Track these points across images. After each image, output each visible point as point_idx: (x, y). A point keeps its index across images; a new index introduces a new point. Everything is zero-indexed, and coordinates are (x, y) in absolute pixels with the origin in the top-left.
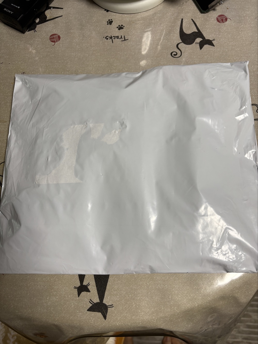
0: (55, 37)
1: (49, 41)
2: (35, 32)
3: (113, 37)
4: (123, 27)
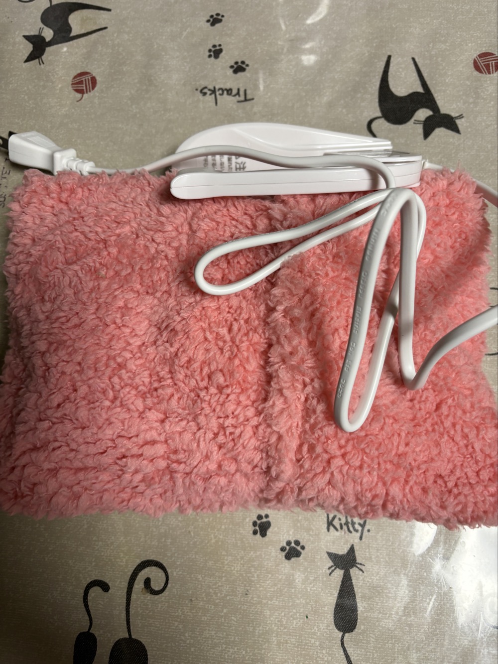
0: (85, 80)
1: (70, 88)
2: (40, 64)
4: (244, 66)
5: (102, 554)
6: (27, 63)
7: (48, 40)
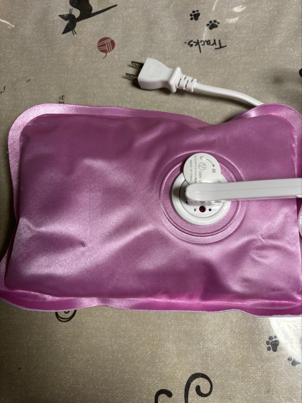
0: (107, 43)
1: (97, 49)
2: (74, 34)
3: (201, 41)
4: (216, 24)
5: (164, 371)
6: (64, 35)
7: (77, 17)
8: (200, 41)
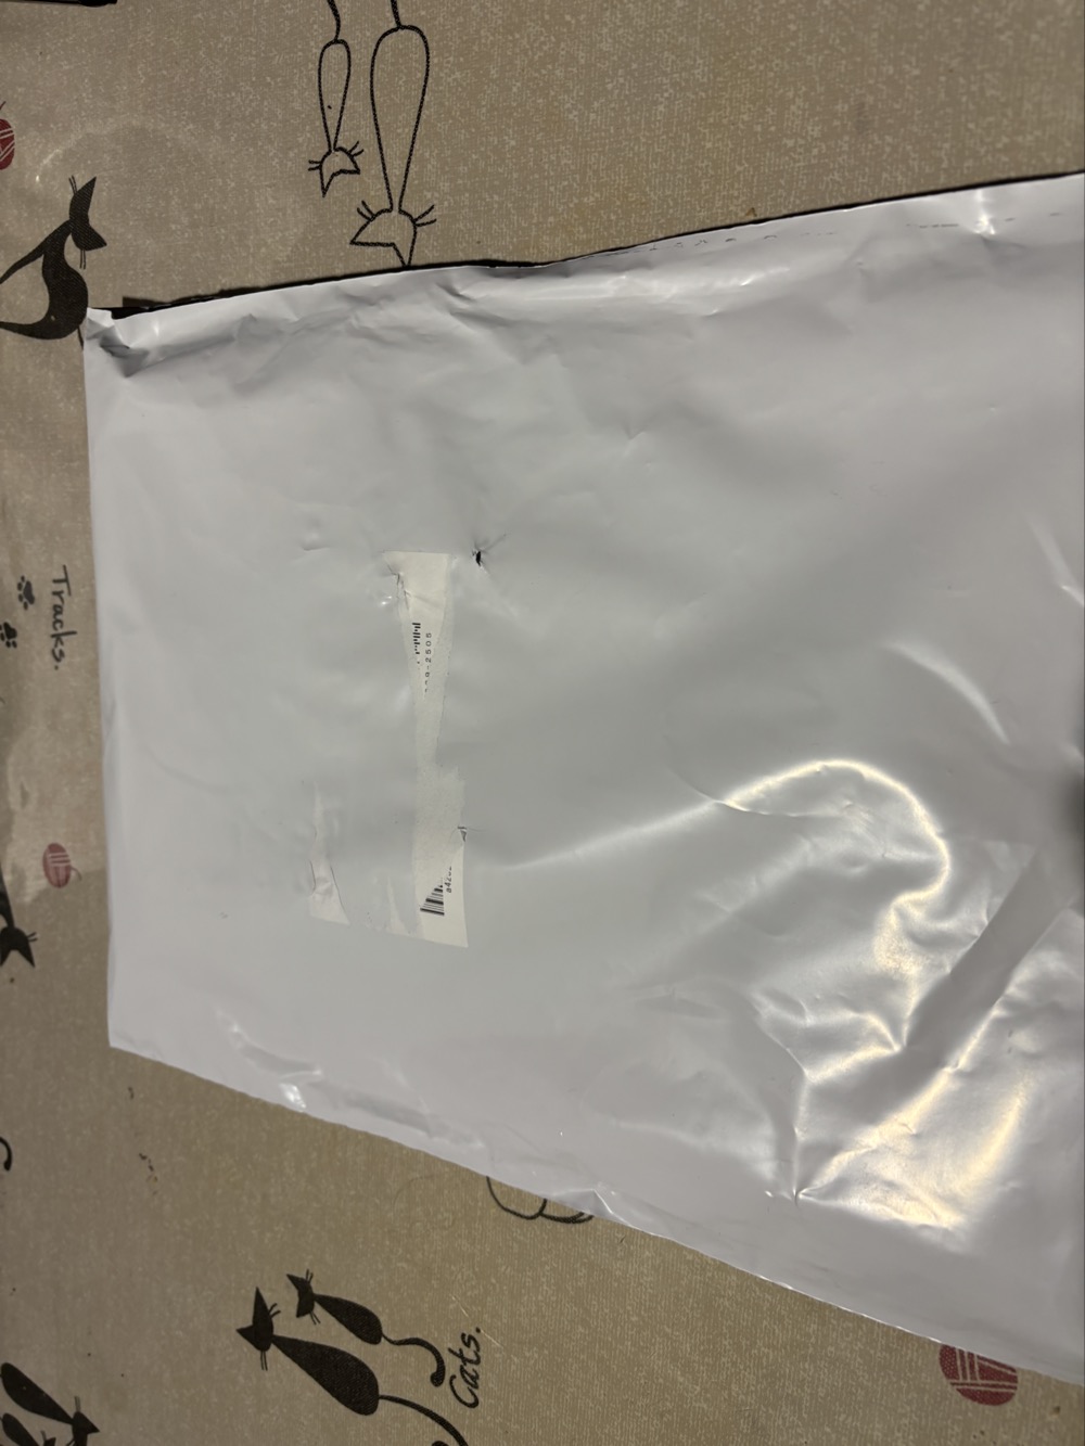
0: (53, 862)
1: (64, 890)
3: (55, 629)
4: (24, 585)
8: (54, 632)
